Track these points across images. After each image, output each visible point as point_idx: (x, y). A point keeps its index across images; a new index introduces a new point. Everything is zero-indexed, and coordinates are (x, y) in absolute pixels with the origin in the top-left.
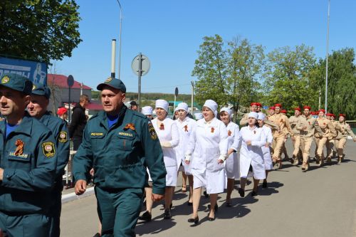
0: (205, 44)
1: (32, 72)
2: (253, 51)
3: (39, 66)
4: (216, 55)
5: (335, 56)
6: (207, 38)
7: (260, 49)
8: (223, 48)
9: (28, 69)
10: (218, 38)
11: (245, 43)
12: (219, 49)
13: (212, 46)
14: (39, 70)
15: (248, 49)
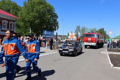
0: (77, 27)
1: (52, 33)
2: (86, 28)
3: (53, 32)
4: (79, 29)
5: (101, 29)
6: (77, 26)
7: (87, 28)
8: (80, 28)
9: (51, 32)
10: (79, 26)
11: (84, 27)
12: (79, 28)
13: (78, 28)
14: (53, 33)
15: (85, 28)
